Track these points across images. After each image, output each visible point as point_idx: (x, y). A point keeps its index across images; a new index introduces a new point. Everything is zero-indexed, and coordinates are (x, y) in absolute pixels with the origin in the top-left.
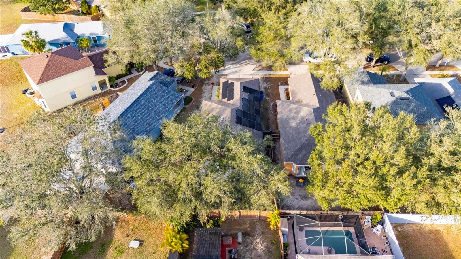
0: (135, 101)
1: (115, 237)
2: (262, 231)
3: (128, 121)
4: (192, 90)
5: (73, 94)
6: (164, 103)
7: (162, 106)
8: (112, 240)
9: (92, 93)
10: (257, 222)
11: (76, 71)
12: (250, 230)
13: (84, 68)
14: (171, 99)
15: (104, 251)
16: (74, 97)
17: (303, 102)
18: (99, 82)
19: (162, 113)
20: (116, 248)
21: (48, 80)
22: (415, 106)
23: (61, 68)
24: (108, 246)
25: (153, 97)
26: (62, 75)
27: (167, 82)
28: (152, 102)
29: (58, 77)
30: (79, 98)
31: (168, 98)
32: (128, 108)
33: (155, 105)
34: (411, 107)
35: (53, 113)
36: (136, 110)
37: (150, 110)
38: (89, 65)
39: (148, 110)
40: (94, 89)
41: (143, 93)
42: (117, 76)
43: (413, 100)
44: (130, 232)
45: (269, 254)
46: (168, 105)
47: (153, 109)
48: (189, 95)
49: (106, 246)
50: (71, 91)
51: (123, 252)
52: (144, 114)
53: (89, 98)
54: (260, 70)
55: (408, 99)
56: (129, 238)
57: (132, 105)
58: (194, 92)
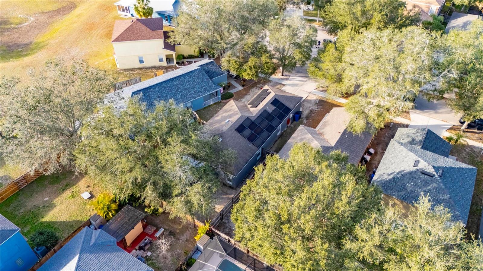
0: (171, 79)
1: (80, 183)
2: (188, 238)
3: (153, 94)
4: (241, 88)
5: (141, 59)
6: (196, 89)
7: (193, 92)
8: (76, 184)
9: (159, 64)
10: (190, 228)
11: (146, 39)
12: (178, 233)
13: (154, 39)
14: (205, 89)
15: (64, 190)
16: (141, 62)
17: (325, 136)
18: (167, 55)
19: (188, 98)
20: (73, 192)
21: (122, 41)
22: (436, 188)
23: (137, 34)
24: (69, 188)
25: (189, 81)
26: (134, 40)
27: (215, 72)
28: (185, 86)
29: (130, 40)
30: (146, 64)
31: (203, 87)
32: (159, 83)
33: (186, 89)
34: (429, 187)
35: (121, 70)
36: (165, 88)
37: (179, 91)
38: (160, 38)
39: (176, 91)
40: (161, 60)
41: (183, 75)
42: (189, 55)
43: (437, 180)
44: (92, 185)
45: (176, 261)
46: (199, 92)
47: (182, 91)
48: (233, 92)
49: (68, 187)
50: (141, 56)
51: (74, 197)
52: (171, 94)
53: (155, 68)
54: (322, 91)
55: (432, 177)
56: (87, 189)
57: (165, 81)
58: (240, 91)
